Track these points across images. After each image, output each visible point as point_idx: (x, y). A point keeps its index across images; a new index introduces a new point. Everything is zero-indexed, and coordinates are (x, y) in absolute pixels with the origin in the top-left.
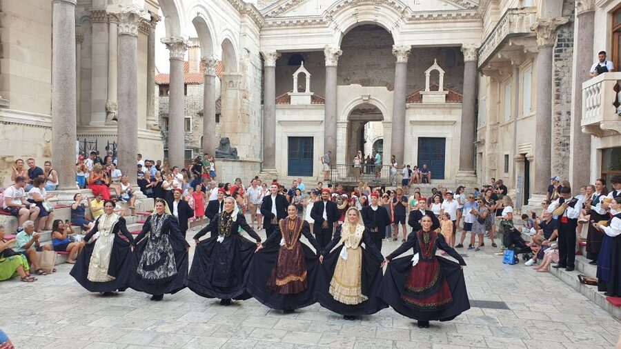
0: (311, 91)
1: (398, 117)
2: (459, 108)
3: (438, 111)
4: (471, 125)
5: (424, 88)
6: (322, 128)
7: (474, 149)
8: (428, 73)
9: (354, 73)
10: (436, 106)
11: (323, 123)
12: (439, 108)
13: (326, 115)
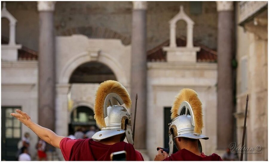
0: (17, 43)
1: (138, 79)
2: (213, 70)
3: (187, 73)
4: (229, 92)
5: (168, 44)
6: (34, 94)
7: (233, 121)
8: (173, 24)
9: (70, 19)
10: (184, 67)
11: (36, 88)
12: (189, 69)
13: (40, 76)
